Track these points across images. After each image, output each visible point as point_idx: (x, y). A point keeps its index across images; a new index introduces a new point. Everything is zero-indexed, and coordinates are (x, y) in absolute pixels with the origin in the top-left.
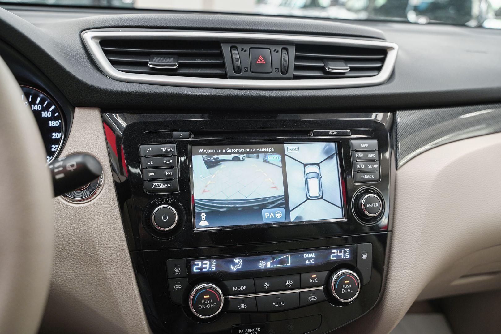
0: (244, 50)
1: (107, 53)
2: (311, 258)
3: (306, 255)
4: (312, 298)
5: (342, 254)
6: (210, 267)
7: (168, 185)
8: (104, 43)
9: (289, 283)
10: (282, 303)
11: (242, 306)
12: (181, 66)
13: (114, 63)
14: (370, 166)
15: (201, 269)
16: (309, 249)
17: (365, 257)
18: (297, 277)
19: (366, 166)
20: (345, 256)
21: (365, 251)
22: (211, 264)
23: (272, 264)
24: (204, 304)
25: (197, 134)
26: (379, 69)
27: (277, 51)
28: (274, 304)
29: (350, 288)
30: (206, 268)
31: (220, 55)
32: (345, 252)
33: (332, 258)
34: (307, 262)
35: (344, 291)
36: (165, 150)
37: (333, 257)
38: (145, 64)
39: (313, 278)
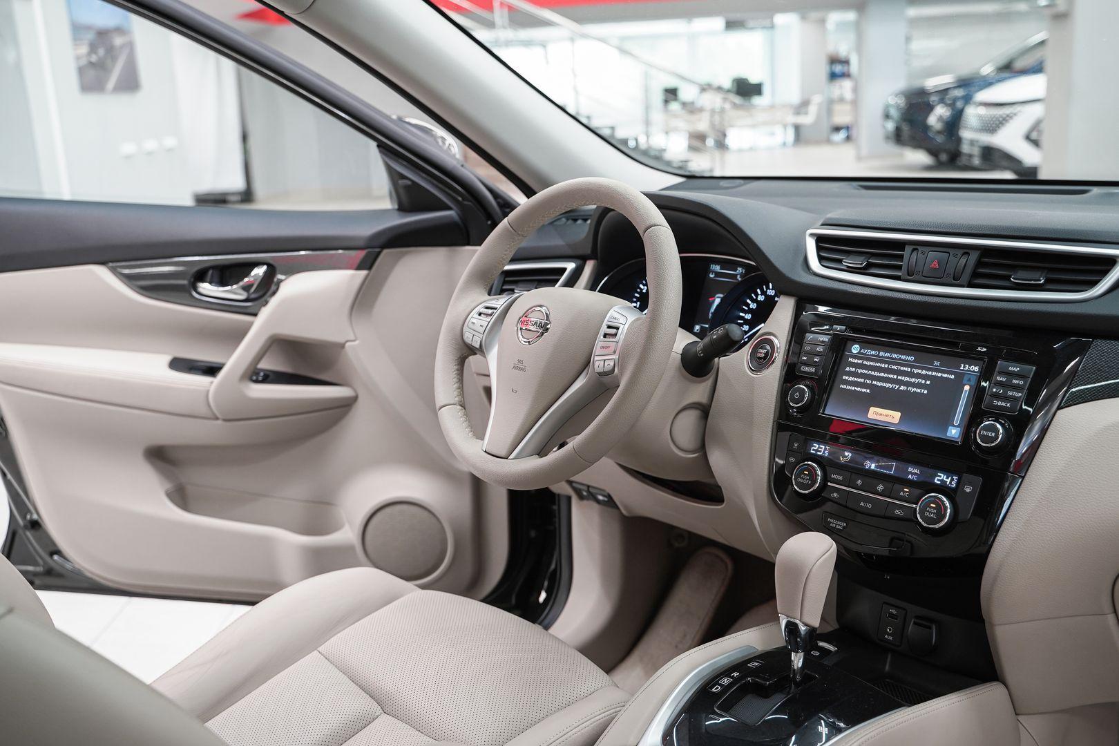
0: (923, 253)
1: (819, 249)
2: (915, 474)
3: (910, 469)
4: (898, 512)
5: (948, 481)
6: (824, 452)
7: (812, 370)
8: (820, 239)
9: (880, 488)
10: (869, 506)
11: (835, 495)
12: (870, 265)
13: (821, 259)
14: (1010, 393)
15: (817, 451)
16: (916, 463)
17: (968, 490)
18: (890, 485)
19: (1005, 392)
20: (950, 483)
21: (970, 484)
22: (825, 449)
23: (876, 467)
24: (802, 478)
25: (855, 330)
26: (1094, 284)
27: (955, 256)
28: (862, 504)
29: (934, 513)
30: (820, 451)
31: (901, 257)
32: (952, 480)
33: (936, 481)
34: (910, 476)
35: (927, 514)
36: (821, 339)
37: (938, 480)
38: (840, 261)
39: (904, 492)
